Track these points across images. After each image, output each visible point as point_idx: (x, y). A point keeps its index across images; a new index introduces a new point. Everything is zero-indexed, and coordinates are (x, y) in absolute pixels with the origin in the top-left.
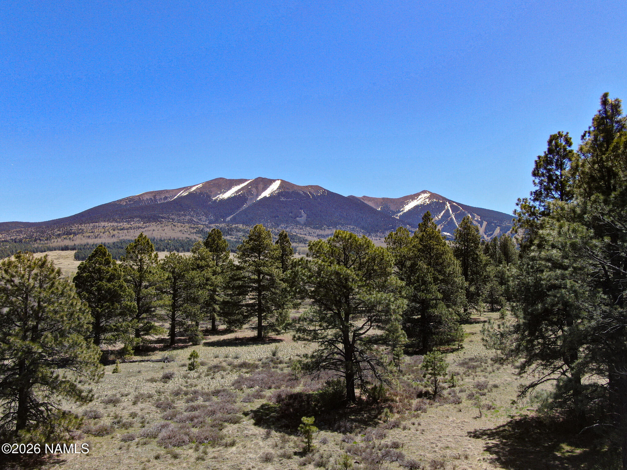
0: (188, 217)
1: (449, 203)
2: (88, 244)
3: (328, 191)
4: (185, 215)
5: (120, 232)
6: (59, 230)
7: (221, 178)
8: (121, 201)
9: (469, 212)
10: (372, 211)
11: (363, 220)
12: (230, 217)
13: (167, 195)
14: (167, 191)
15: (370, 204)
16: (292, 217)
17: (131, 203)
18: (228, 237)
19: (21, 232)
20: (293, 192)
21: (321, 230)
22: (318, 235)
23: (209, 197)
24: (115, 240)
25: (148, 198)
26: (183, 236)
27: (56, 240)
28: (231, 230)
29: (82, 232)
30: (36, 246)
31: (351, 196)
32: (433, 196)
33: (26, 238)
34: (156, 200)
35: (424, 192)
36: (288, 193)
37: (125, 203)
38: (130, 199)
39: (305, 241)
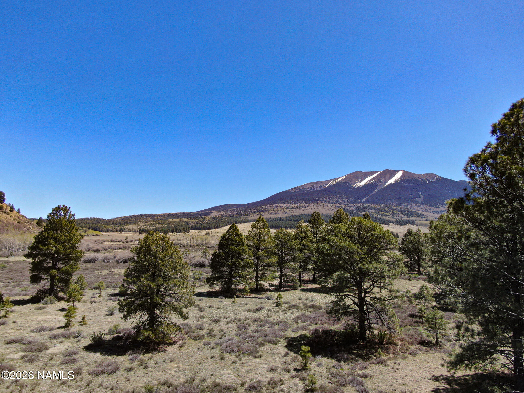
0: (335, 199)
2: (271, 218)
3: (441, 177)
4: (334, 198)
5: (291, 210)
6: (254, 209)
7: (358, 171)
8: (291, 189)
12: (365, 199)
13: (322, 185)
14: (322, 182)
16: (412, 198)
17: (298, 190)
19: (234, 210)
20: (412, 179)
21: (436, 207)
22: (433, 211)
23: (350, 185)
24: (287, 215)
25: (309, 187)
26: (331, 213)
27: (252, 216)
28: (365, 208)
29: (267, 210)
30: (241, 219)
33: (236, 214)
34: (314, 188)
36: (409, 180)
37: (294, 191)
38: (298, 188)
39: (422, 216)
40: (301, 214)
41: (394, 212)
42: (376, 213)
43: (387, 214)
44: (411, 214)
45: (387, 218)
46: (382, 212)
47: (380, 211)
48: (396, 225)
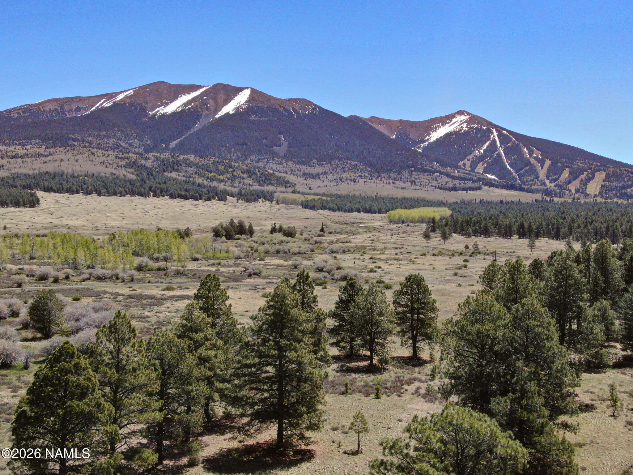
0: (112, 141)
1: (497, 131)
3: (320, 108)
4: (109, 137)
5: (12, 161)
7: (161, 82)
8: (9, 111)
9: (525, 146)
10: (384, 138)
11: (369, 152)
12: (175, 143)
13: (81, 105)
14: (80, 99)
15: (382, 129)
16: (266, 146)
17: (26, 114)
18: (174, 175)
20: (268, 108)
21: (309, 166)
22: (304, 174)
23: (144, 110)
24: (3, 174)
25: (52, 108)
26: (106, 171)
28: (178, 163)
31: (354, 116)
32: (473, 119)
34: (63, 113)
35: (461, 113)
36: (262, 108)
37: (16, 115)
38: (25, 109)
39: (285, 183)
40: (37, 171)
41: (235, 173)
42: (200, 175)
43: (221, 177)
44: (266, 179)
45: (221, 186)
46: (213, 174)
47: (207, 170)
48: (240, 201)
